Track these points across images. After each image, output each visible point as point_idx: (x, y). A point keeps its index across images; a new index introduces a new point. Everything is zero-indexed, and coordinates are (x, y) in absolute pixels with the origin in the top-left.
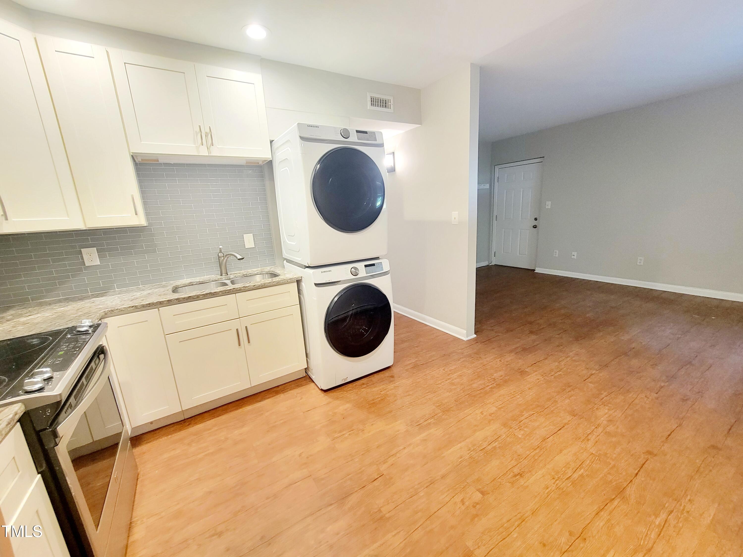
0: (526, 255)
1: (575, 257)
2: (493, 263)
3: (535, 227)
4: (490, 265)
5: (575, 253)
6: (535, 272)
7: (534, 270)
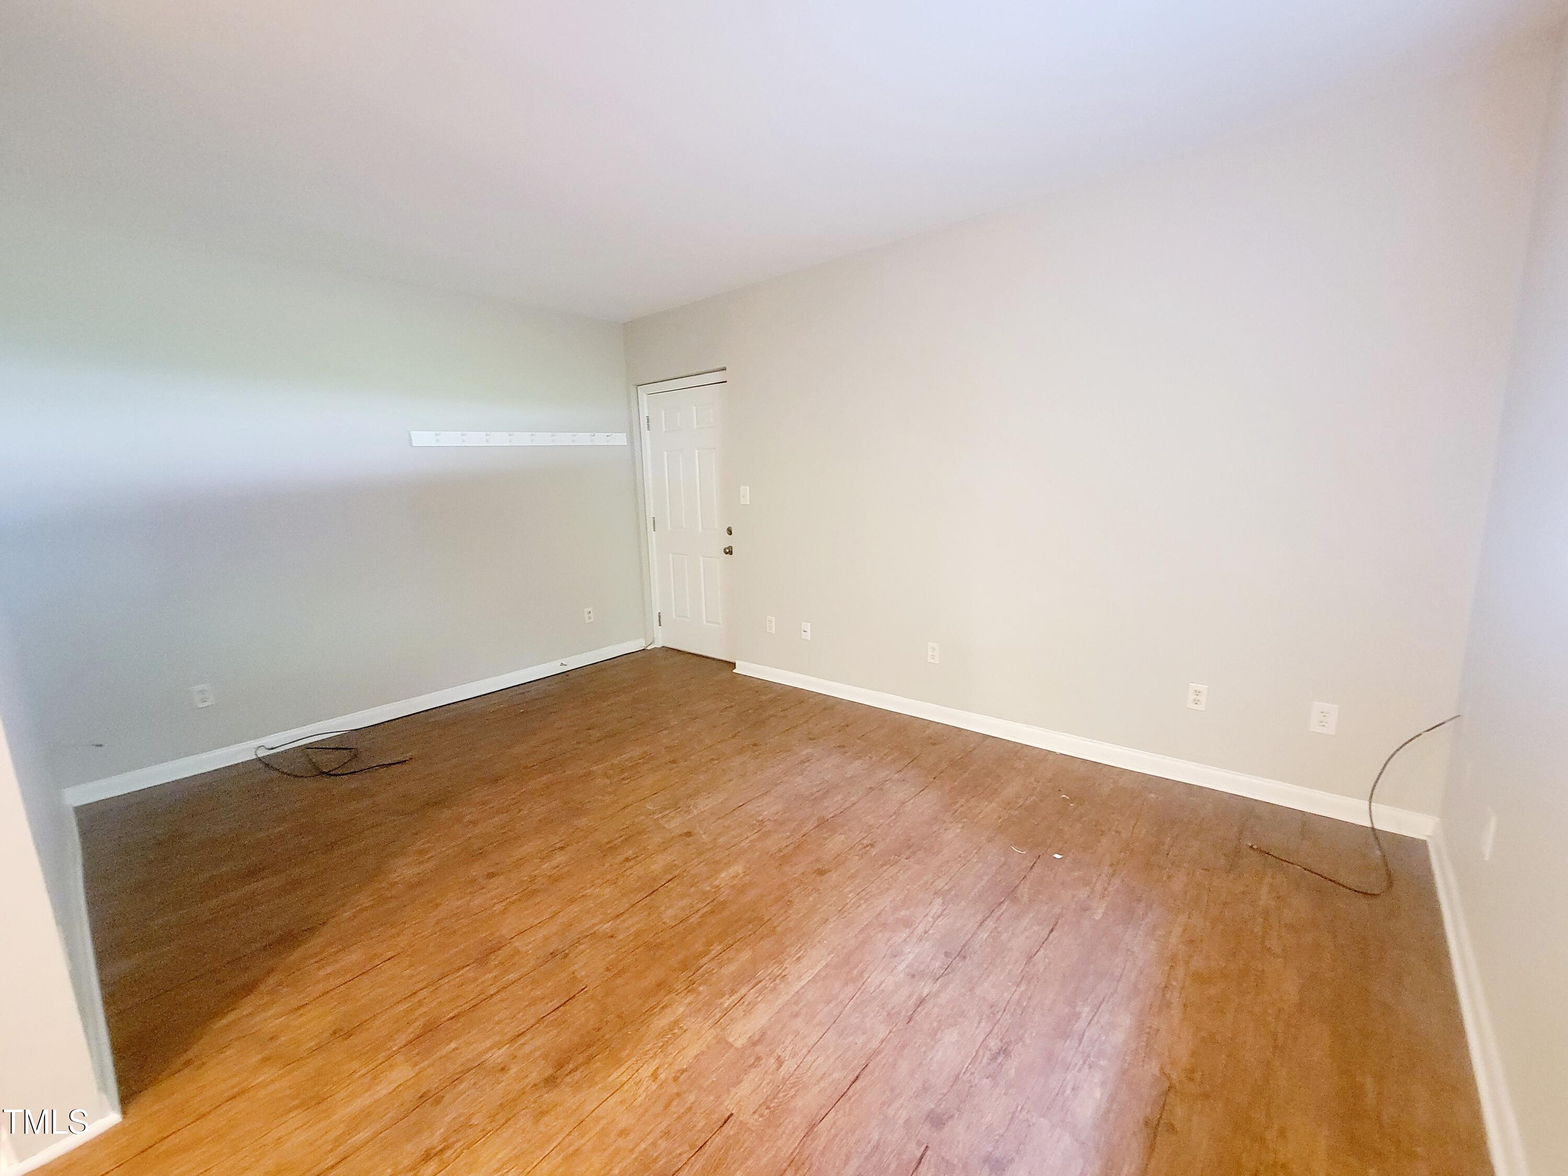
0: (718, 623)
1: (808, 636)
2: (658, 644)
3: (729, 551)
4: (649, 648)
5: (807, 626)
6: (734, 671)
7: (733, 665)
